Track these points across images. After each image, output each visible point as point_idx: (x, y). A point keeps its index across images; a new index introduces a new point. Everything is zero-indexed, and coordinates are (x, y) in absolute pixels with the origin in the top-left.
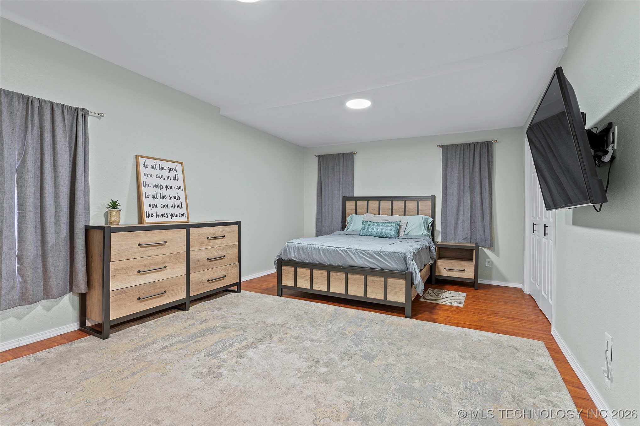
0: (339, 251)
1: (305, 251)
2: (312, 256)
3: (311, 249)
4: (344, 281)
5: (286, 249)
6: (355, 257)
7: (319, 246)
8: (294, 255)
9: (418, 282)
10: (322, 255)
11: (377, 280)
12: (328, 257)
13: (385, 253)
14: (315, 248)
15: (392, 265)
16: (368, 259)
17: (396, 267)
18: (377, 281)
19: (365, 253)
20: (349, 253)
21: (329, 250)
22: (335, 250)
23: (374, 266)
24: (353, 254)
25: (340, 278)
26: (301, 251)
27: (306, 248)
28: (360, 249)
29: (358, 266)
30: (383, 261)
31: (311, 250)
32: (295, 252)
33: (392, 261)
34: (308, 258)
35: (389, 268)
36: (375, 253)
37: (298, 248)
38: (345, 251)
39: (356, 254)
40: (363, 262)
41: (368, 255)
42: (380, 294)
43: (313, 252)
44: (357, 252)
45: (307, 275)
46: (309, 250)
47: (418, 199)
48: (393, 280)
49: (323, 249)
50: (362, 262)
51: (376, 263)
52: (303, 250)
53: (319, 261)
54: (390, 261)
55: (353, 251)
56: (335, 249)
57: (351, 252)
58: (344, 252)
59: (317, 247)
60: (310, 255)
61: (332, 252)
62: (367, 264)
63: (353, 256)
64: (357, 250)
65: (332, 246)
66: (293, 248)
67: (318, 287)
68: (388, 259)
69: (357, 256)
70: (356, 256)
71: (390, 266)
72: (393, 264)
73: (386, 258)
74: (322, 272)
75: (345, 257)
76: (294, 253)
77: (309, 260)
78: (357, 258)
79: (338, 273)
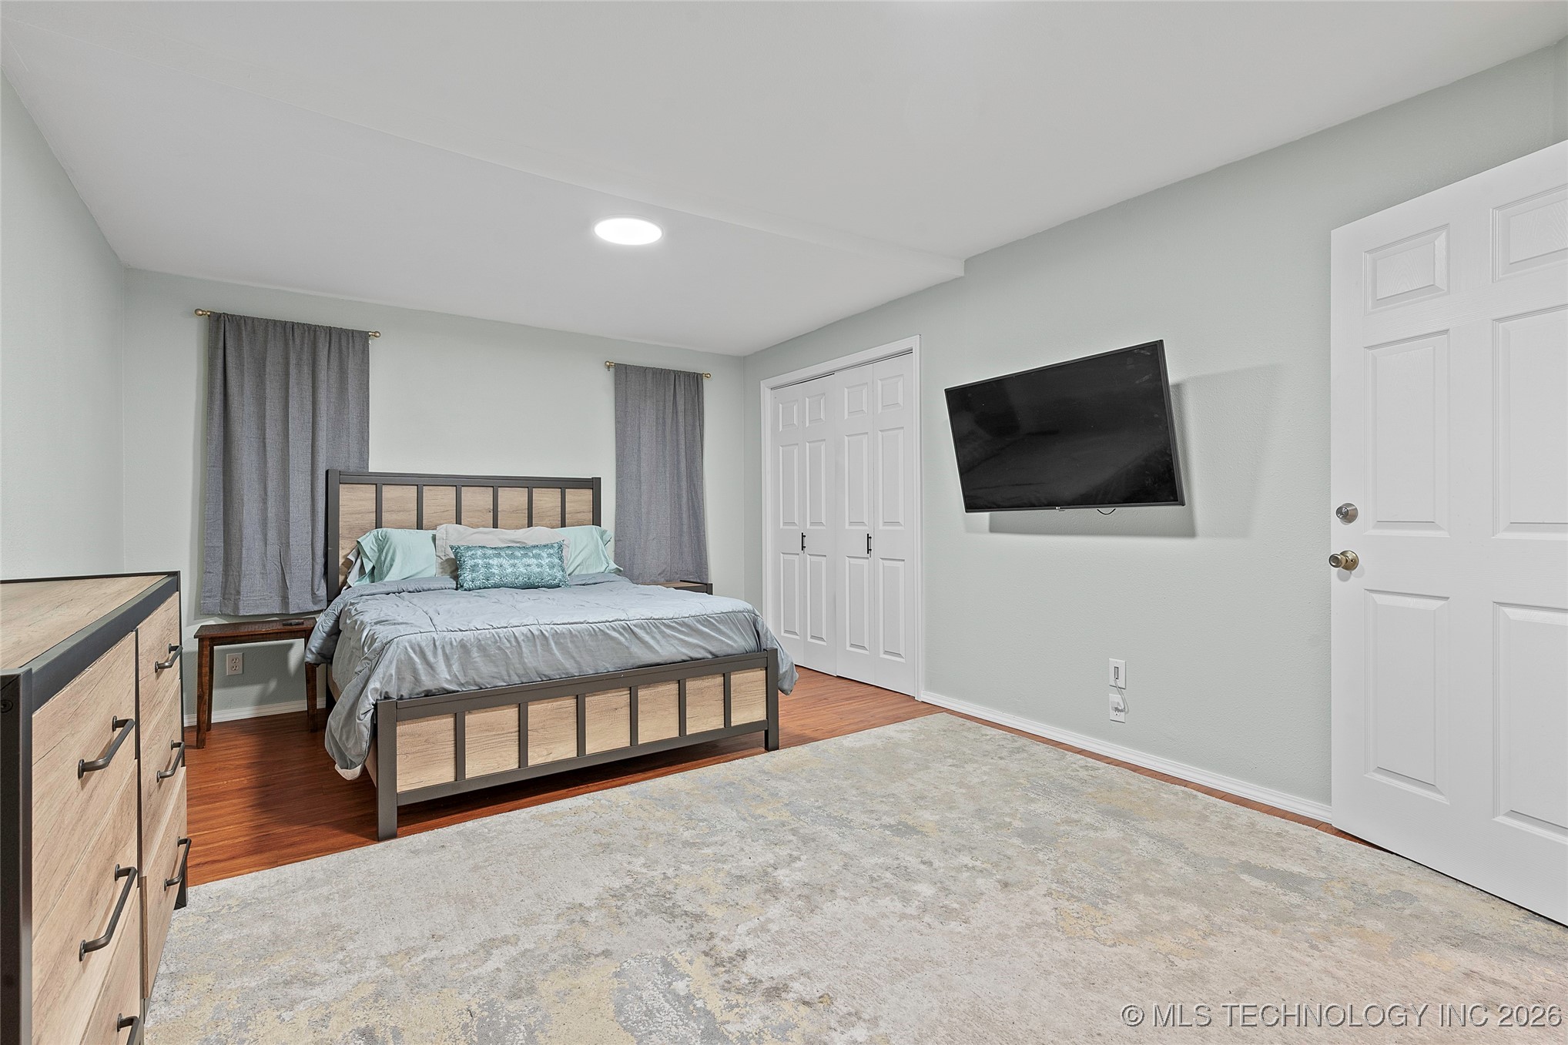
0: (608, 632)
1: (493, 651)
2: (523, 664)
3: (513, 640)
4: (627, 711)
5: (410, 658)
6: (654, 638)
7: (542, 628)
8: (449, 672)
9: (787, 668)
10: (556, 651)
11: (707, 684)
12: (575, 655)
13: (719, 617)
14: (529, 634)
15: (735, 641)
16: (686, 639)
17: (744, 643)
18: (708, 687)
19: (676, 626)
20: (636, 630)
21: (576, 636)
22: (597, 630)
23: (700, 653)
24: (647, 633)
25: (614, 706)
26: (475, 654)
27: (496, 642)
28: (660, 616)
29: (662, 662)
30: (717, 636)
31: (514, 643)
32: (452, 662)
33: (734, 632)
34: (504, 673)
35: (730, 651)
36: (698, 621)
37: (463, 646)
38: (624, 628)
39: (655, 630)
40: (675, 650)
41: (683, 629)
42: (715, 718)
43: (524, 649)
44: (655, 625)
45: (503, 729)
46: (508, 645)
47: (563, 484)
48: (741, 675)
49: (556, 635)
50: (672, 648)
51: (704, 645)
52: (482, 648)
53: (546, 673)
54: (731, 634)
55: (645, 625)
56: (595, 627)
57: (642, 627)
58: (621, 630)
59: (536, 633)
60: (515, 660)
61: (587, 638)
62: (684, 650)
63: (647, 638)
64: (654, 619)
65: (582, 621)
66: (440, 651)
67: (545, 753)
68: (725, 630)
69: (659, 637)
70: (656, 636)
71: (733, 644)
72: (736, 638)
73: (721, 627)
74: (559, 703)
75: (627, 644)
76: (449, 666)
77: (506, 678)
78: (658, 642)
79: (608, 693)
